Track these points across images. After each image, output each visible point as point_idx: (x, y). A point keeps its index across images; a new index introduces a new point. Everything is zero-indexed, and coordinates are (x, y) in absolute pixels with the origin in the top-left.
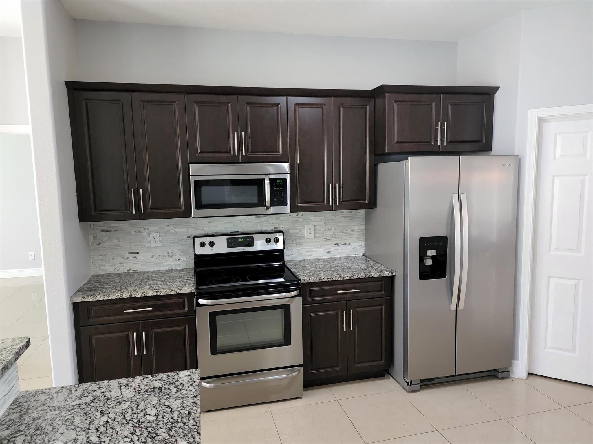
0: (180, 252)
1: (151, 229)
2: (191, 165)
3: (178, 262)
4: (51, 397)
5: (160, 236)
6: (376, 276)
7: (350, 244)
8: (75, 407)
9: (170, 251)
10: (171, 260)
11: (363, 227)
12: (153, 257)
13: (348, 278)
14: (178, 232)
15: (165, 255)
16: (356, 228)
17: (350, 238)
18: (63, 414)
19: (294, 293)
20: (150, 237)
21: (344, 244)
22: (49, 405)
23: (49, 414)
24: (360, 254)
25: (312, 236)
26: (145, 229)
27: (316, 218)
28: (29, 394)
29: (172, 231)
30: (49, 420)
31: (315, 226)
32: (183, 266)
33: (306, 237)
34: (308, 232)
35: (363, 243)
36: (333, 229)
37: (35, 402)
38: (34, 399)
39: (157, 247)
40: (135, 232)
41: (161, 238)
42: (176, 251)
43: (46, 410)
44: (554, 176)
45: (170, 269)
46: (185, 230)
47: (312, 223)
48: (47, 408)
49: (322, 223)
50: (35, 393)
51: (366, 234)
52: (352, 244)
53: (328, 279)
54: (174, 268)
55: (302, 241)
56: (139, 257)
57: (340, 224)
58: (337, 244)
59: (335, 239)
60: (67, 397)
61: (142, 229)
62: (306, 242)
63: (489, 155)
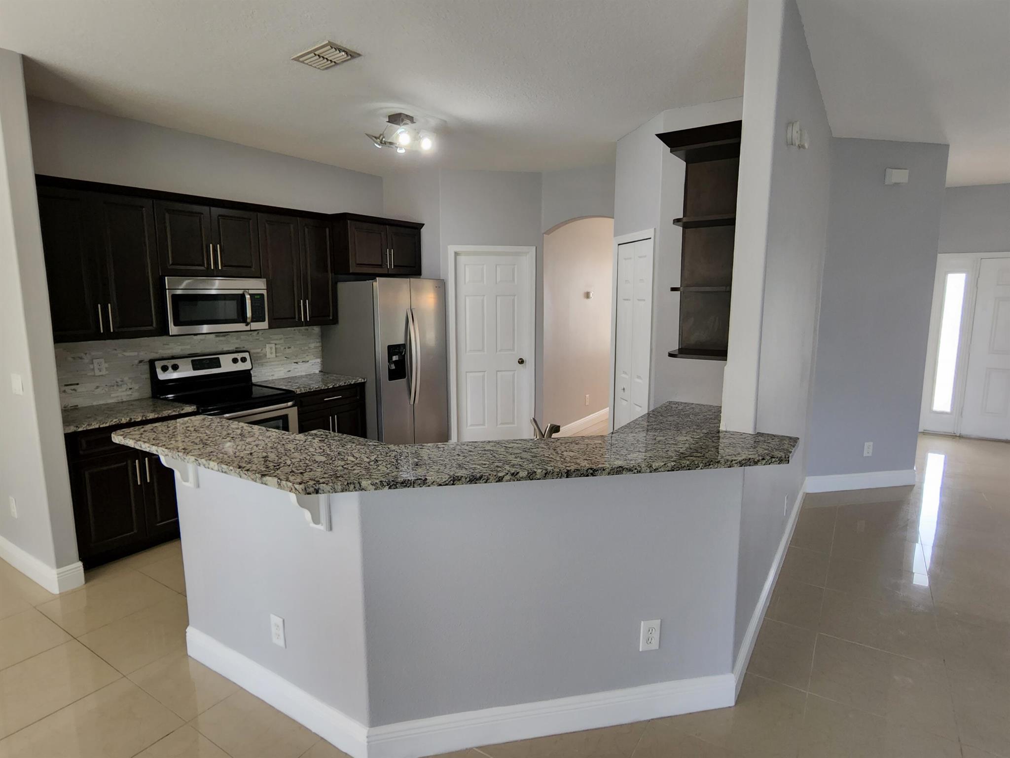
0: (130, 381)
1: (93, 353)
2: (168, 279)
3: (129, 392)
5: (105, 362)
6: (352, 383)
7: (308, 361)
9: (118, 380)
10: (120, 390)
11: (319, 344)
12: (97, 387)
13: (331, 387)
14: (128, 357)
15: (113, 384)
16: (312, 346)
17: (307, 356)
19: (290, 404)
20: (93, 363)
21: (303, 362)
24: (317, 372)
25: (274, 355)
26: (86, 354)
27: (276, 337)
29: (120, 355)
31: (276, 344)
32: (136, 395)
33: (268, 357)
34: (269, 350)
35: (319, 360)
36: (292, 347)
39: (102, 376)
40: (74, 358)
41: (106, 365)
42: (126, 379)
44: (466, 296)
45: (121, 401)
46: (136, 354)
47: (272, 342)
49: (282, 341)
51: (323, 350)
52: (310, 362)
53: (316, 388)
54: (125, 400)
55: (264, 361)
56: (80, 389)
57: (298, 342)
58: (297, 363)
59: (294, 357)
61: (82, 354)
62: (267, 362)
63: (420, 278)
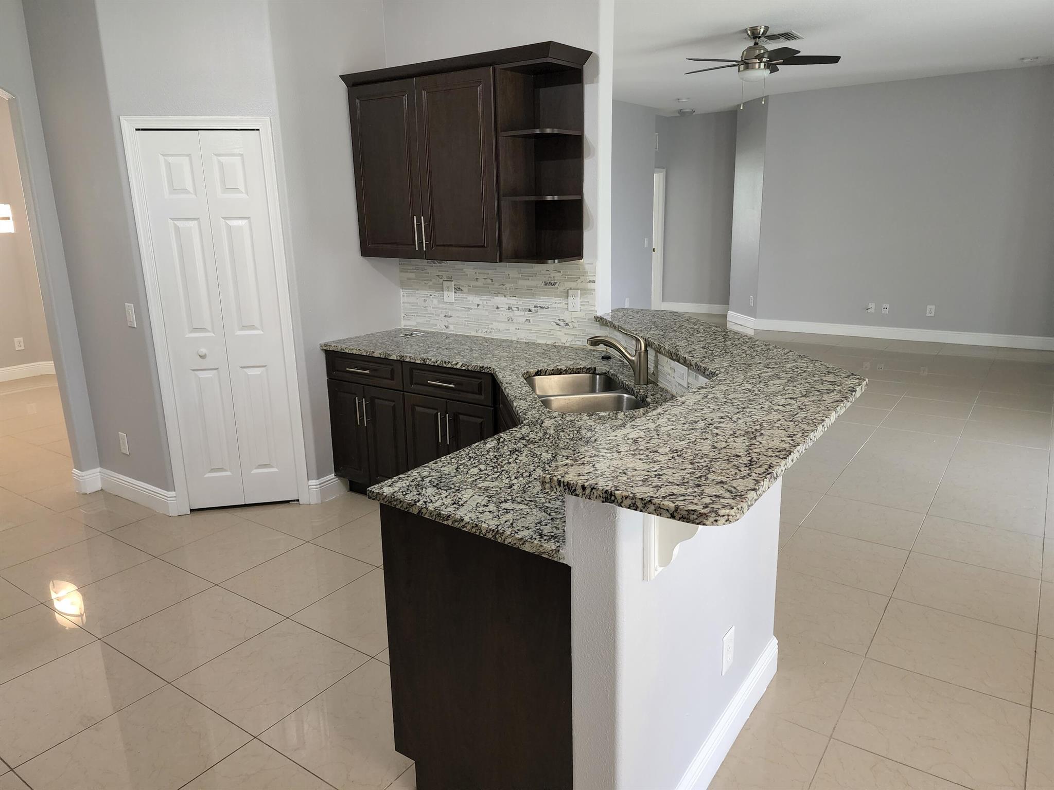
4: (539, 525)
8: (526, 502)
18: (544, 501)
22: (548, 516)
23: (556, 506)
28: (558, 542)
30: (560, 500)
37: (559, 526)
38: (557, 532)
43: (555, 512)
48: (553, 514)
50: (552, 539)
60: (524, 517)
